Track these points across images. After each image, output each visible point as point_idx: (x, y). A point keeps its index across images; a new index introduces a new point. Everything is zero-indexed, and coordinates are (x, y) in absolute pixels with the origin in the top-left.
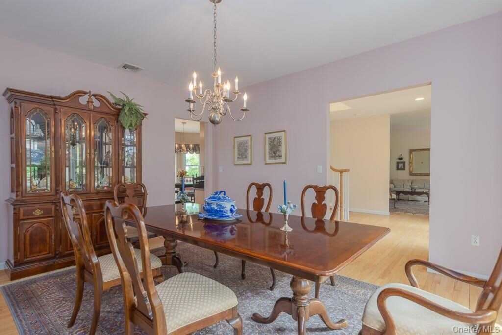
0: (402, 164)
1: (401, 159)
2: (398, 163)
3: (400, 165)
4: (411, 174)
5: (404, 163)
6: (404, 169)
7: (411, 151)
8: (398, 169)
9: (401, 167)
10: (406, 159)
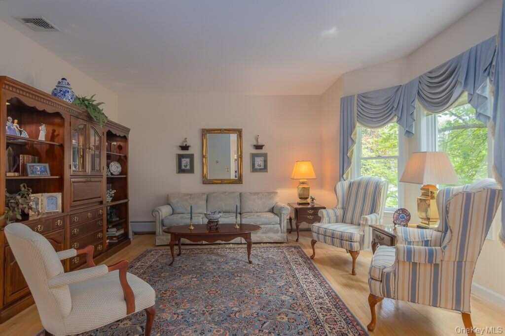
0: (188, 160)
1: (185, 148)
2: (180, 157)
3: (185, 161)
4: (206, 181)
5: (191, 157)
6: (191, 171)
7: (205, 132)
8: (181, 170)
9: (186, 166)
10: (195, 150)
